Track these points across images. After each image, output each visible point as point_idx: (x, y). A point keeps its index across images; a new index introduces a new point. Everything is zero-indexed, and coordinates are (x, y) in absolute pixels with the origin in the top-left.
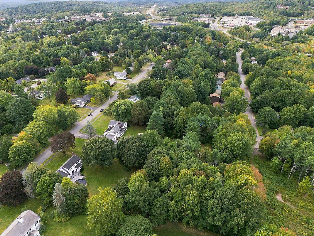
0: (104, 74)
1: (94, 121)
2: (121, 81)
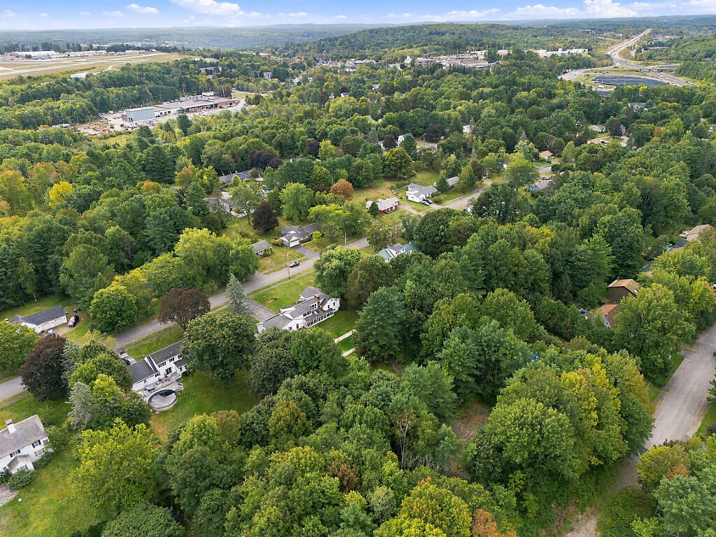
0: (388, 184)
1: (290, 281)
2: (413, 205)
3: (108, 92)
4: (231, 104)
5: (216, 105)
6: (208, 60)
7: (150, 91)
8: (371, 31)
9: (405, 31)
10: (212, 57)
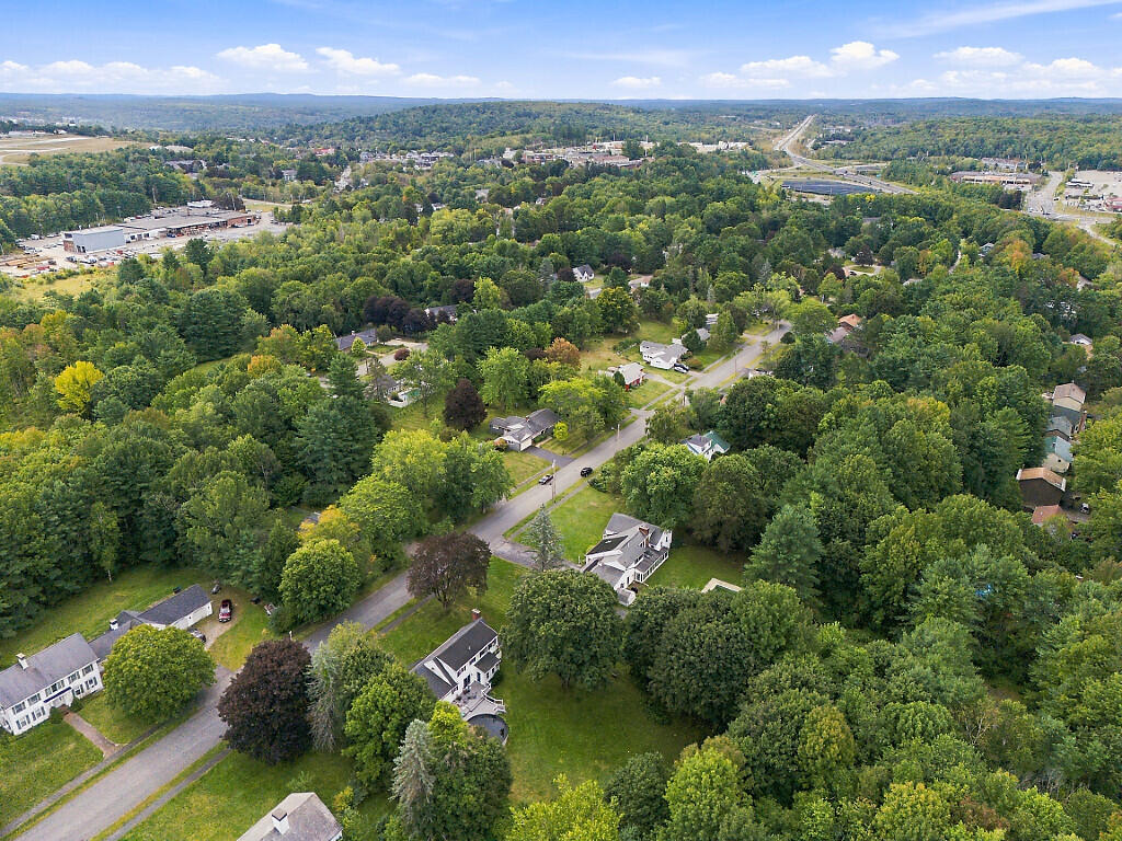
0: (608, 344)
1: (556, 506)
2: (664, 373)
3: (27, 203)
4: (249, 221)
5: (225, 224)
6: (177, 149)
7: (101, 200)
8: (425, 110)
9: (477, 109)
10: (176, 143)
